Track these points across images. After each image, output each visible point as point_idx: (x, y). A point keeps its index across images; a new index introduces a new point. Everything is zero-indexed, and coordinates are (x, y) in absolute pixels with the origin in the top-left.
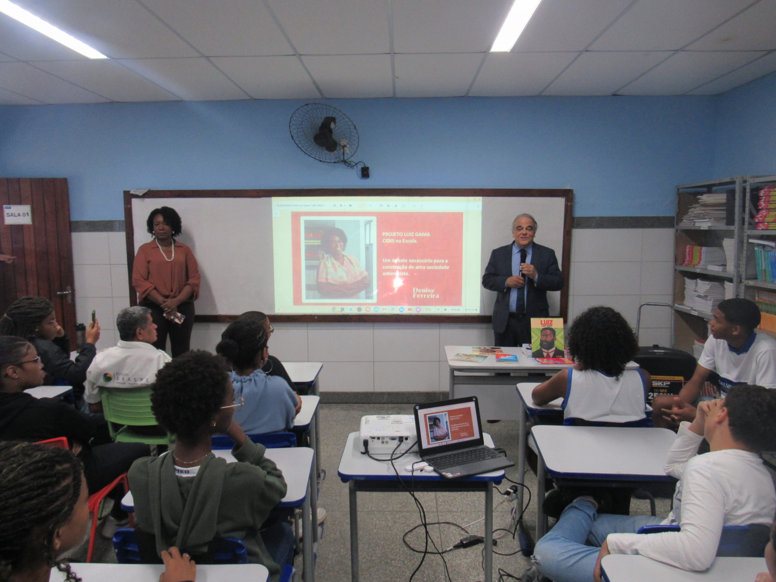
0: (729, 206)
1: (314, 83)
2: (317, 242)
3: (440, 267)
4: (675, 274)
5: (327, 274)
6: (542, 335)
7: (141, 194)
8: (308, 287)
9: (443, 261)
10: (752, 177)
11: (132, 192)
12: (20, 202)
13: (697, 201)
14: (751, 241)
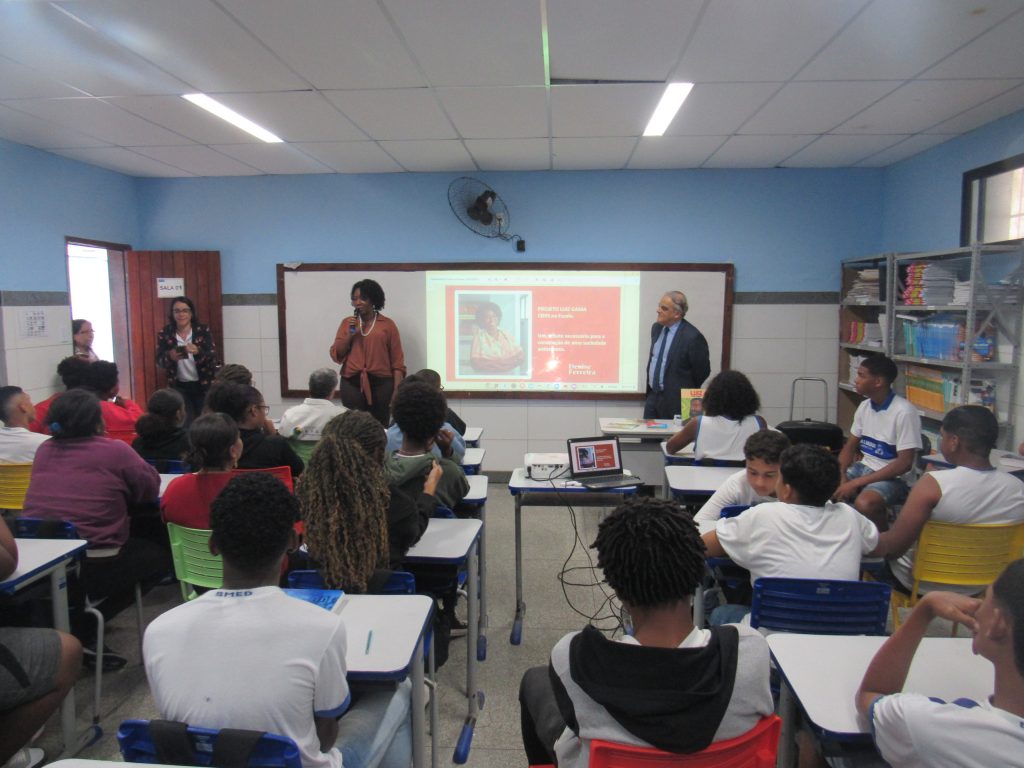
0: (882, 282)
1: (473, 159)
2: (472, 317)
3: (596, 343)
4: (840, 352)
5: (481, 349)
6: (691, 405)
7: (294, 268)
8: (462, 363)
9: (600, 337)
10: (899, 255)
11: (285, 265)
12: (173, 275)
13: (857, 277)
14: (899, 316)
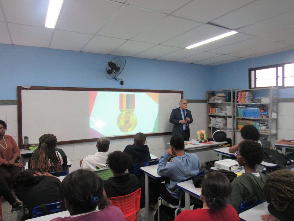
0: (229, 97)
4: (207, 116)
6: (201, 136)
7: (27, 88)
10: (237, 89)
13: (215, 95)
